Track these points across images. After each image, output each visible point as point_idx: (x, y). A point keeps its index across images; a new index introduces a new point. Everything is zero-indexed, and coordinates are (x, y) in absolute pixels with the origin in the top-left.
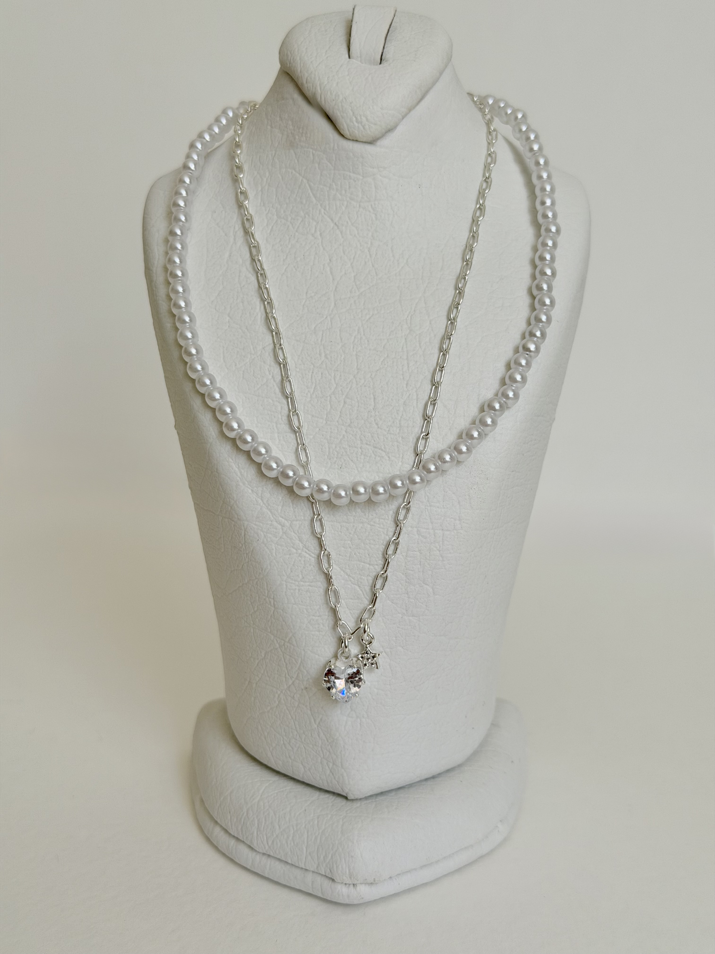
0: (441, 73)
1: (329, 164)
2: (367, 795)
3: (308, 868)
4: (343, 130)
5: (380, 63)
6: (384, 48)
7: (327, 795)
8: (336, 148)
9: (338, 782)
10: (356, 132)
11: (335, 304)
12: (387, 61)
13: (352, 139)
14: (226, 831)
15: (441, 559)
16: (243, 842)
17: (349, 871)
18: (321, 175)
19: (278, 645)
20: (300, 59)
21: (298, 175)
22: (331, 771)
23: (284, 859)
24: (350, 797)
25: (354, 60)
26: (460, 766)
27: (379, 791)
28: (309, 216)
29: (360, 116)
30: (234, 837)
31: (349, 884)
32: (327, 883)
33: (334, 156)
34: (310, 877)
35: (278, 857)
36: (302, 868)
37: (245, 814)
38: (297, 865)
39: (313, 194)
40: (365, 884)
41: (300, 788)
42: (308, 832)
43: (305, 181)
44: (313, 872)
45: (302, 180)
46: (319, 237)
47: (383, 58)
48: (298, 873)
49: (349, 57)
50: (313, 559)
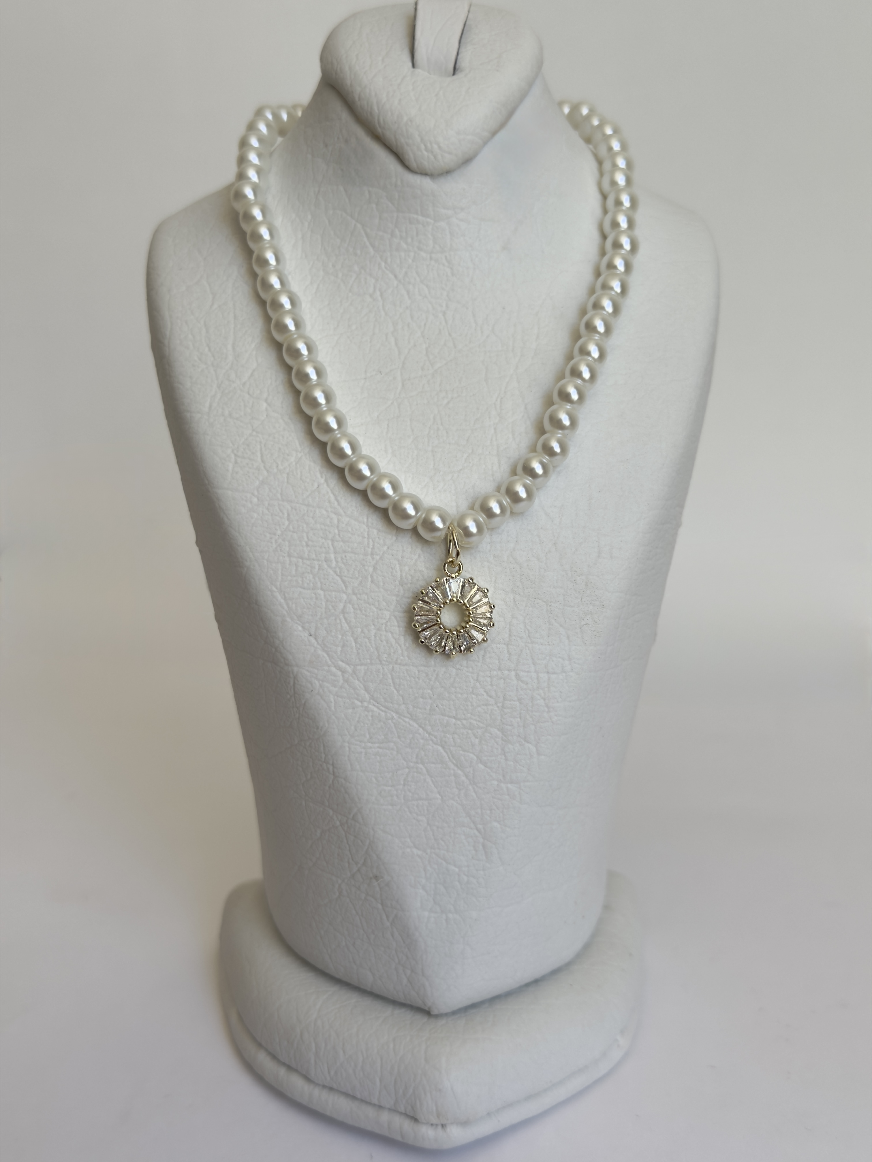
0: (530, 85)
1: (390, 204)
2: (454, 1009)
3: (383, 1105)
4: (409, 161)
6: (458, 54)
7: (403, 1010)
8: (399, 183)
9: (418, 994)
10: (426, 163)
11: (403, 385)
12: (461, 71)
13: (420, 172)
14: (274, 1057)
15: (546, 709)
16: (297, 1071)
17: (437, 1107)
18: (380, 218)
19: (338, 823)
20: (350, 68)
21: (349, 218)
22: (408, 980)
23: (351, 1094)
24: (435, 1012)
25: (420, 71)
26: (569, 964)
27: (469, 1002)
28: (365, 271)
29: (431, 142)
30: (285, 1064)
31: (437, 1125)
32: (407, 1125)
33: (396, 193)
34: (385, 1117)
35: (343, 1090)
36: (374, 1105)
37: (299, 1036)
38: (368, 1100)
39: (370, 243)
40: (458, 1124)
41: (368, 1002)
42: (382, 1058)
43: (359, 226)
44: (390, 1109)
45: (355, 225)
46: (379, 298)
47: (457, 67)
48: (371, 1112)
49: (414, 66)
50: (383, 714)
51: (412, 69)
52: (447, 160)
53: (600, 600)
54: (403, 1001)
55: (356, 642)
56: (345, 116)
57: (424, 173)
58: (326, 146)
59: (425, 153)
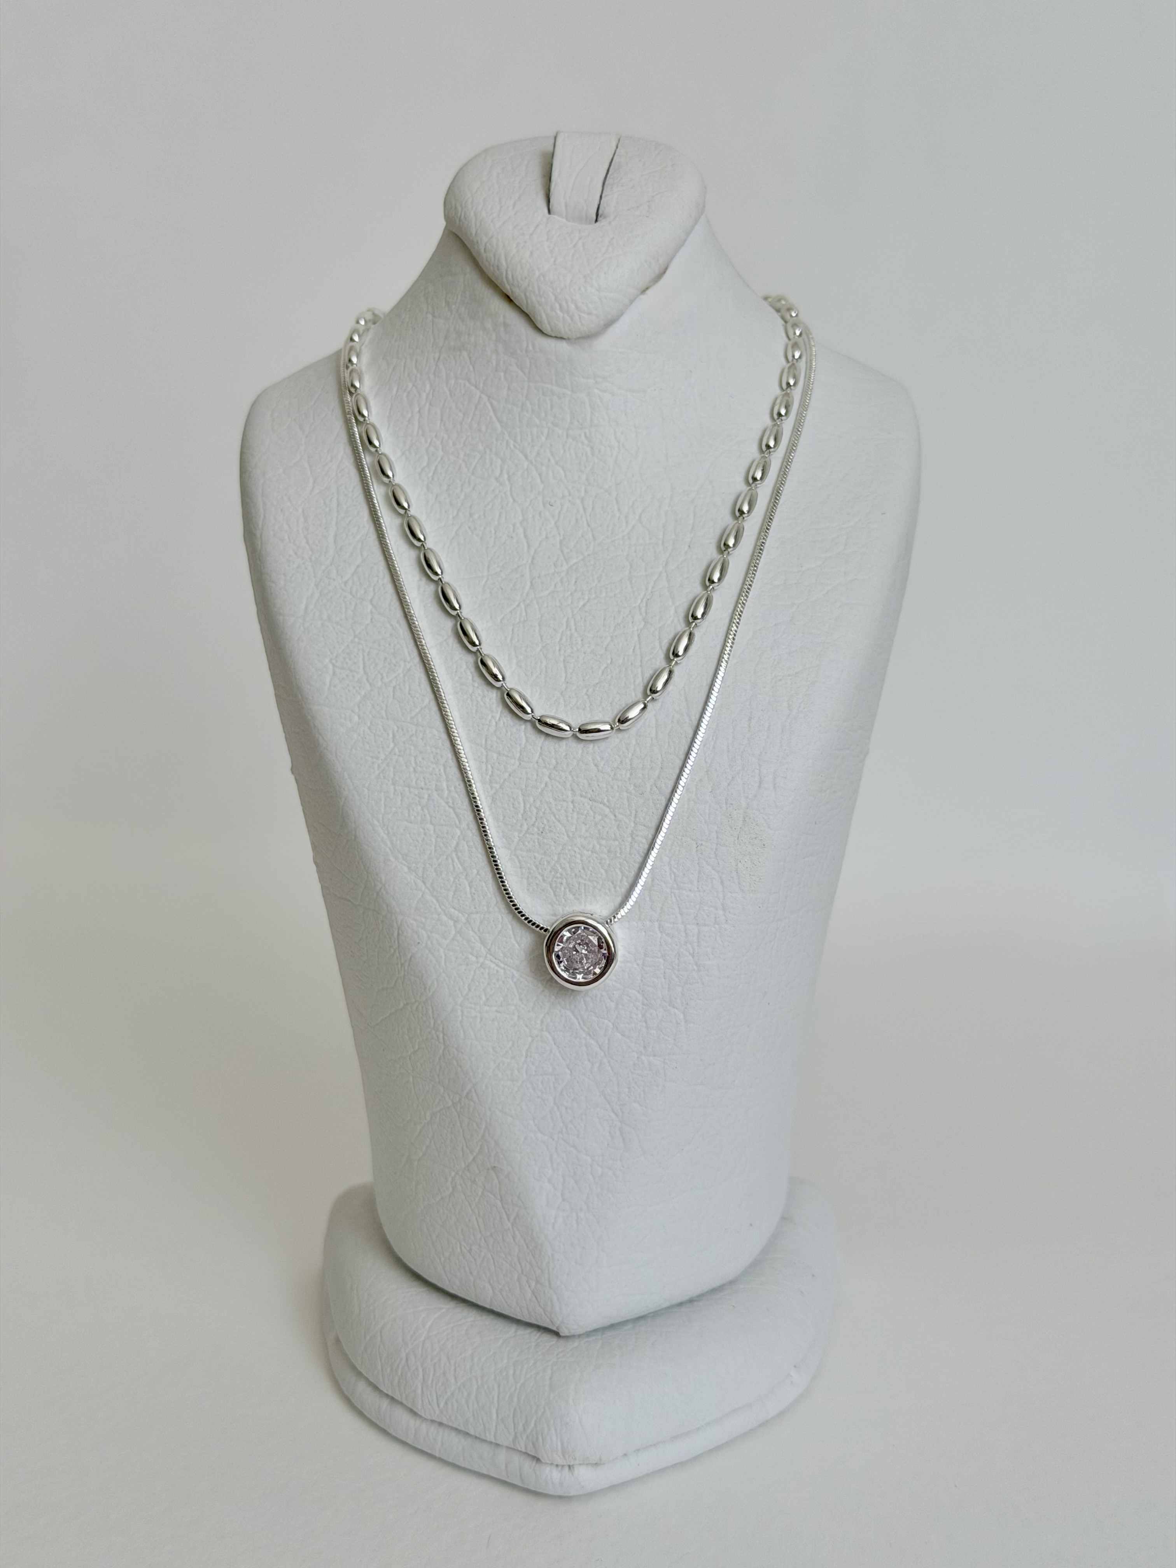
0: (688, 234)
1: (520, 372)
2: (588, 1330)
3: (498, 1442)
4: (541, 322)
5: (596, 221)
6: (601, 197)
7: (529, 1331)
8: (531, 348)
9: (544, 1310)
10: (561, 325)
11: (531, 583)
12: (605, 217)
13: (554, 336)
14: (375, 1388)
15: (695, 967)
16: (401, 1404)
17: (562, 1444)
18: (509, 388)
19: (450, 1103)
20: (476, 215)
21: (473, 388)
22: (533, 1293)
23: (463, 1429)
24: (564, 1332)
25: (556, 217)
26: (731, 1283)
27: (608, 1322)
28: (491, 450)
29: (567, 302)
30: (387, 1395)
31: (563, 1466)
32: (528, 1465)
33: (528, 361)
34: (502, 1456)
35: (455, 1426)
36: (491, 1443)
37: (404, 1361)
38: (483, 1437)
39: (498, 418)
40: (587, 1464)
41: (487, 1321)
42: (499, 1386)
43: (485, 398)
44: (508, 1448)
45: (480, 397)
46: (507, 482)
47: (600, 212)
48: (485, 1450)
49: (549, 212)
51: (548, 215)
52: (587, 323)
53: (760, 838)
54: (528, 1321)
56: (468, 271)
57: (559, 337)
58: (448, 305)
59: (560, 314)
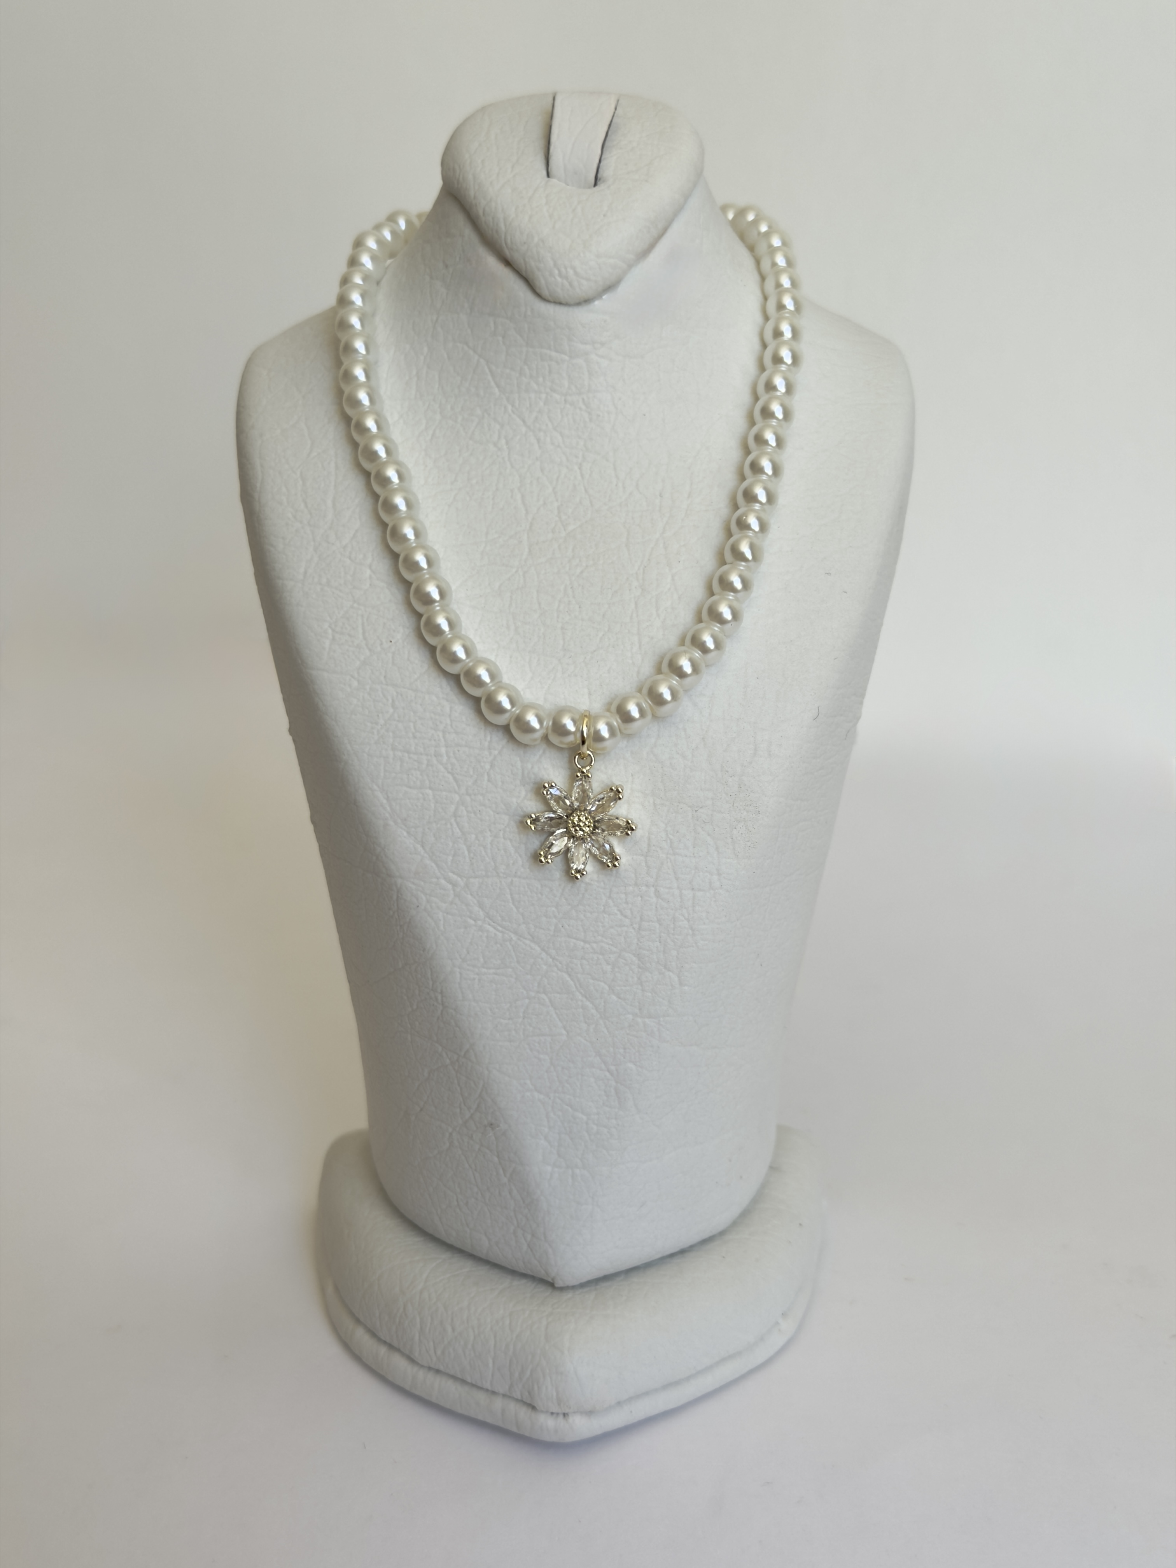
1: (519, 337)
2: (583, 1281)
3: (494, 1390)
4: (540, 287)
5: (595, 185)
6: (600, 161)
7: (524, 1281)
8: (529, 313)
9: (539, 1262)
10: (559, 289)
11: (530, 550)
12: (604, 181)
14: (373, 1334)
16: (399, 1350)
17: (557, 1393)
18: (507, 353)
19: (448, 1061)
20: (474, 177)
21: (471, 352)
22: (529, 1246)
23: (459, 1376)
24: (559, 1283)
25: (555, 181)
26: (722, 1233)
27: (601, 1274)
28: (489, 414)
29: (566, 269)
30: (385, 1343)
31: (558, 1414)
32: (523, 1413)
33: (526, 326)
34: (498, 1404)
35: (452, 1373)
36: (487, 1390)
37: (402, 1309)
38: (479, 1384)
39: (496, 383)
40: (582, 1413)
41: (482, 1271)
42: (495, 1336)
43: (482, 361)
45: (478, 361)
46: (505, 447)
47: (599, 176)
48: (481, 1397)
49: (548, 175)
50: (500, 935)
51: (547, 179)
52: (584, 288)
53: (755, 805)
54: (524, 1272)
55: (469, 851)
56: (468, 232)
57: (558, 302)
58: (447, 266)
59: (559, 279)
